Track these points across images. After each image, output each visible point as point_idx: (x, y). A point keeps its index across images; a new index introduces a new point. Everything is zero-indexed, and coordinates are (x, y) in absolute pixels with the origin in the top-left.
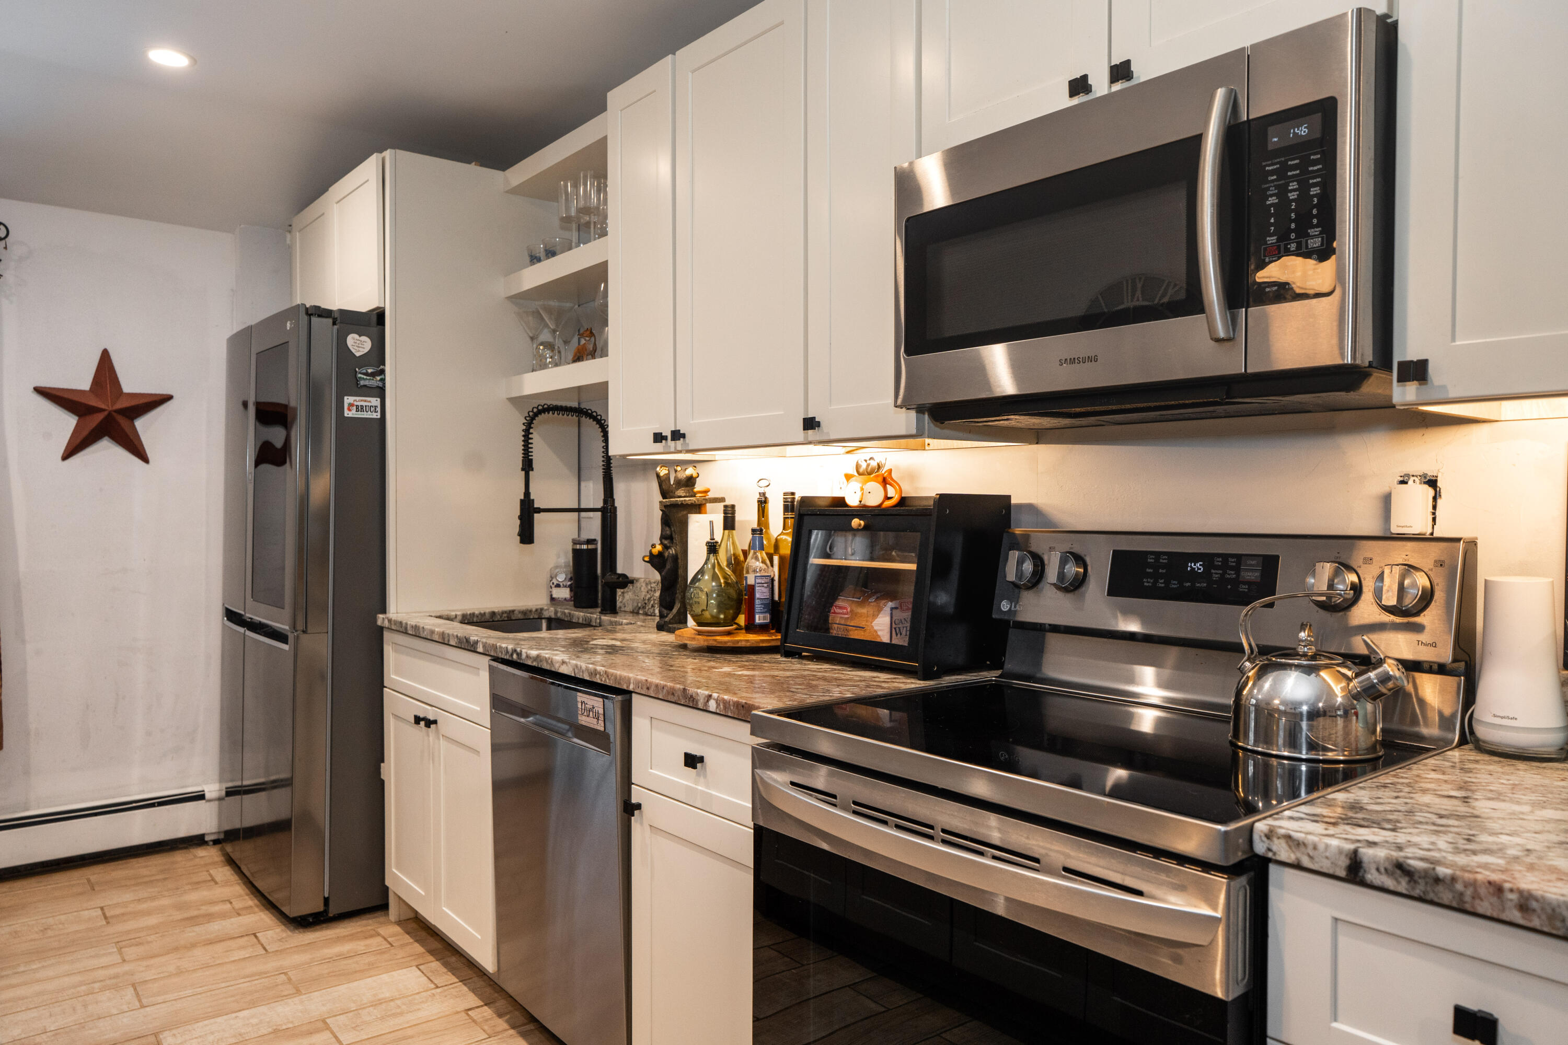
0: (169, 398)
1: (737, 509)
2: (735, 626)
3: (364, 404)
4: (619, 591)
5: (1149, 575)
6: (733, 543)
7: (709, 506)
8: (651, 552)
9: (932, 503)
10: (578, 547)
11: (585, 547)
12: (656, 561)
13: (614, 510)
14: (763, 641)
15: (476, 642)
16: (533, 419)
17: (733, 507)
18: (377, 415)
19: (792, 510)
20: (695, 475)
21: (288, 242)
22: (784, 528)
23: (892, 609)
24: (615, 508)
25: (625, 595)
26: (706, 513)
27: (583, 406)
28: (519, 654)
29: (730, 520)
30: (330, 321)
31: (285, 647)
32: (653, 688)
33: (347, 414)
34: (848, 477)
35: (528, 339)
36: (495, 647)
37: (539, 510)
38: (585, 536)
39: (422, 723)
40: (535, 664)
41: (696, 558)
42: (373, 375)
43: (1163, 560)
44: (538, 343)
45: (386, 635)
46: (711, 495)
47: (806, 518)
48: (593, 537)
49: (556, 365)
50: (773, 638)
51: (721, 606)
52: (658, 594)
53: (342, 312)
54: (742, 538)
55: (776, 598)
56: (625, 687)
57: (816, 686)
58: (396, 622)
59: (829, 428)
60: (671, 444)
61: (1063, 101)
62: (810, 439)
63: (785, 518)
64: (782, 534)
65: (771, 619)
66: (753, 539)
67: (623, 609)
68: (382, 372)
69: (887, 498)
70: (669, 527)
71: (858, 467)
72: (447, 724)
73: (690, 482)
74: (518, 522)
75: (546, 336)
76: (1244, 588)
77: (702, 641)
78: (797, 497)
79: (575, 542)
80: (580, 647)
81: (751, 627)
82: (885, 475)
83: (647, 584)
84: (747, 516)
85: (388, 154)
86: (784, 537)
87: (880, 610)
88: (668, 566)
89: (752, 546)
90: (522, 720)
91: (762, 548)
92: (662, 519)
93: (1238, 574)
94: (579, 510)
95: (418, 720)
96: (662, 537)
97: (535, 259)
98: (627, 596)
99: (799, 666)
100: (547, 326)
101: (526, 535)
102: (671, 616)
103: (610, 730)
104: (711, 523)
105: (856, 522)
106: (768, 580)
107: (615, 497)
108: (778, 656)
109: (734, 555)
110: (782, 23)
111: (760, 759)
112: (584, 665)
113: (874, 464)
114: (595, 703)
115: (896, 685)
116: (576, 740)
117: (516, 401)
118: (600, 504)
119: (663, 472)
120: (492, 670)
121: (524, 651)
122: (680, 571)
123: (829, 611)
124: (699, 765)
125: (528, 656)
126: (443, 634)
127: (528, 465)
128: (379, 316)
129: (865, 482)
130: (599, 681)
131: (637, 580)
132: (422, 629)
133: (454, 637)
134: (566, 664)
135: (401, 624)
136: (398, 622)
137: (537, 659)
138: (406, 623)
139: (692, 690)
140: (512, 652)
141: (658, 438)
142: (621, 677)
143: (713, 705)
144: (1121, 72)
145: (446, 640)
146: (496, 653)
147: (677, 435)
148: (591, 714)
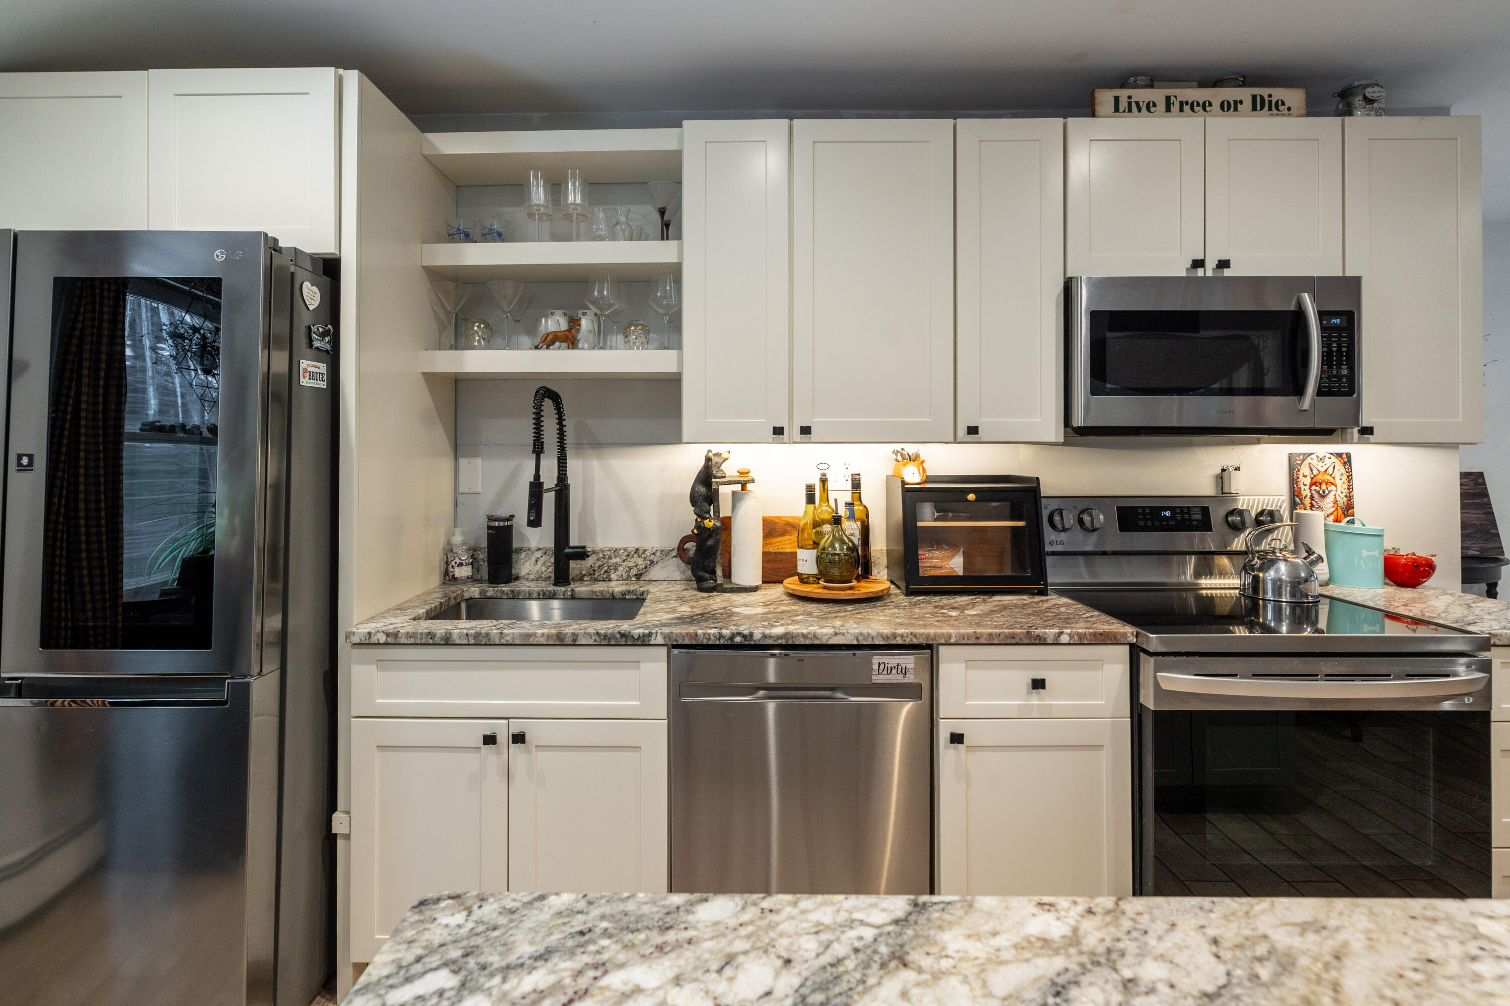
3: (315, 370)
5: (1141, 519)
10: (496, 524)
18: (326, 385)
28: (747, 637)
33: (303, 382)
42: (323, 335)
43: (1147, 511)
47: (909, 494)
53: (296, 252)
56: (931, 641)
61: (1181, 271)
68: (330, 333)
76: (1195, 523)
79: (493, 519)
93: (1190, 515)
95: (492, 740)
102: (720, 579)
103: (922, 680)
112: (872, 633)
114: (903, 661)
132: (498, 635)
133: (590, 635)
134: (843, 634)
135: (431, 635)
136: (421, 634)
137: (785, 635)
138: (446, 633)
139: (1040, 631)
140: (733, 636)
141: (778, 431)
142: (935, 634)
143: (1065, 639)
144: (1224, 264)
145: (569, 640)
146: (696, 640)
147: (806, 430)
148: (894, 671)
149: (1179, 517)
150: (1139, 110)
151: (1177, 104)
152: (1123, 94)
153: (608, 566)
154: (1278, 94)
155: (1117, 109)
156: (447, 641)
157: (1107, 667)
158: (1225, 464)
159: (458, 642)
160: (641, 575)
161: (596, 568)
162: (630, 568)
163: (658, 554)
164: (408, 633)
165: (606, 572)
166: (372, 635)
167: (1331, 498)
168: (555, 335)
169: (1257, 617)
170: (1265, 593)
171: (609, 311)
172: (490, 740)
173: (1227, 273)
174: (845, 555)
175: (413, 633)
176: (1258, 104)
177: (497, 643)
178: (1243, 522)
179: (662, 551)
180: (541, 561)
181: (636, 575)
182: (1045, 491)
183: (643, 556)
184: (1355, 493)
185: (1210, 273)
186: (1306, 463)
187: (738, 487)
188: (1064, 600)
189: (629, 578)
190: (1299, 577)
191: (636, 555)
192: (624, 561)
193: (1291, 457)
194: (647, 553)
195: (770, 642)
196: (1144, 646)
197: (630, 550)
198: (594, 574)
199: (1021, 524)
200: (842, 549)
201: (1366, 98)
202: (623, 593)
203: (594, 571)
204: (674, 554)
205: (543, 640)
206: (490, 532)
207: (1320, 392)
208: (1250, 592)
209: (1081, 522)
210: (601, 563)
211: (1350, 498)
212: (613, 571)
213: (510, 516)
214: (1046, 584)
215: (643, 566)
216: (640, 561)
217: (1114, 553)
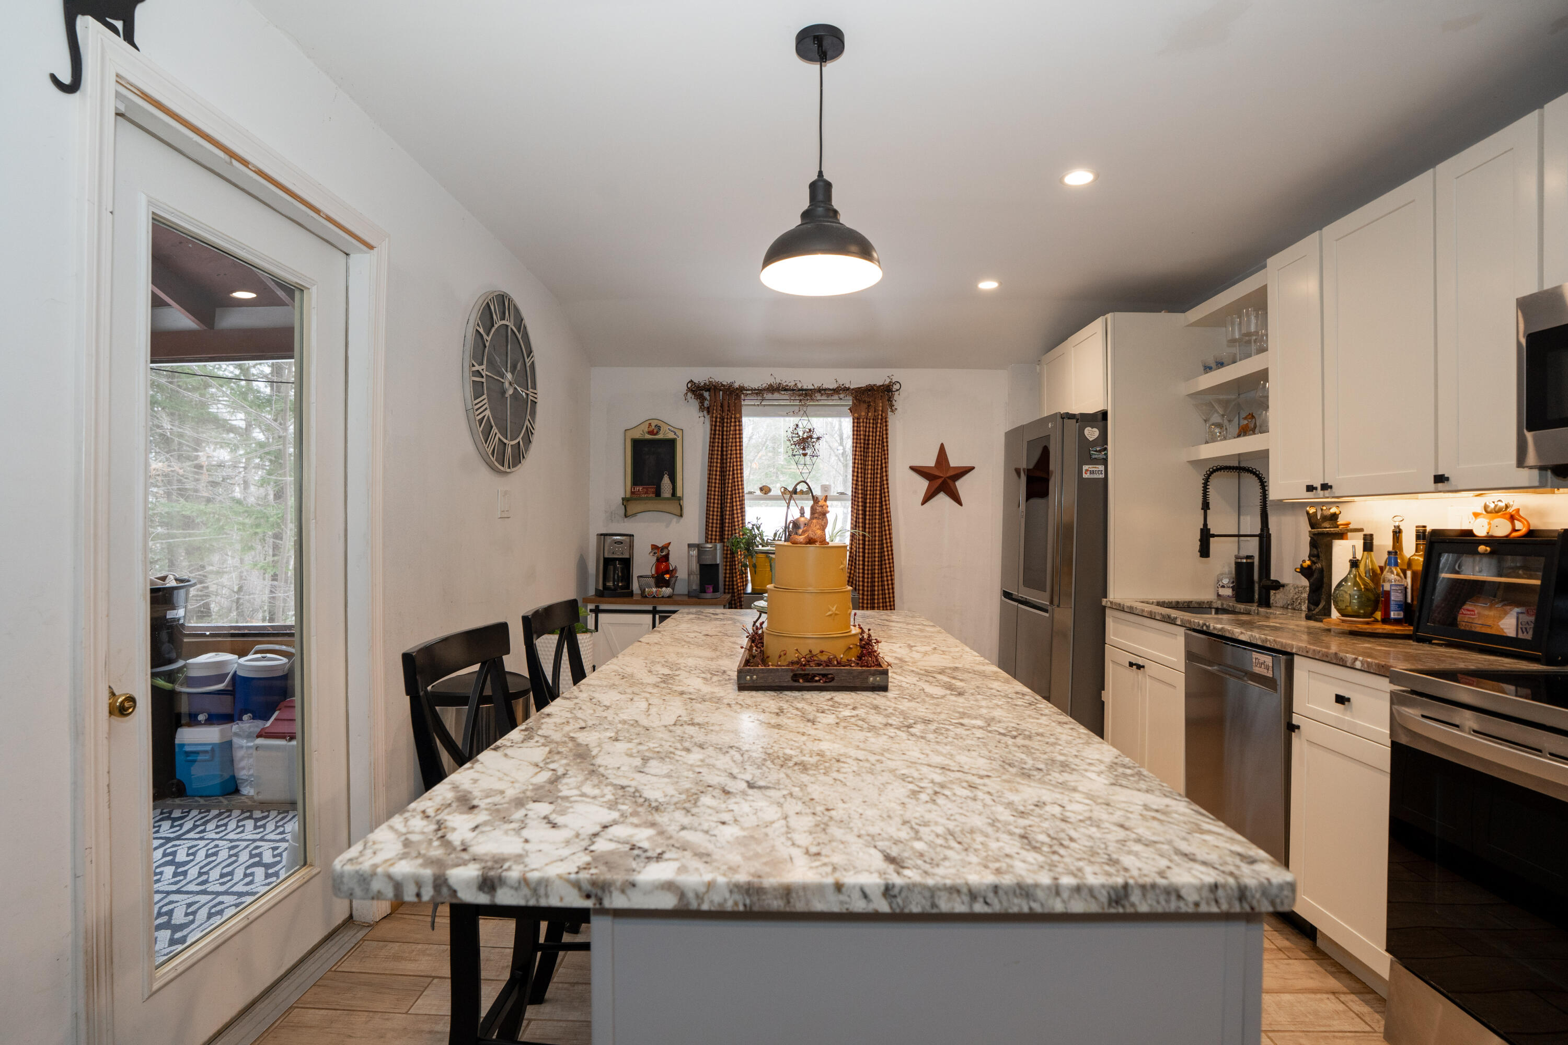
0: (972, 468)
1: (1374, 537)
2: (1372, 619)
3: (1094, 469)
4: (1272, 592)
6: (1372, 561)
7: (1349, 534)
8: (1301, 565)
9: (1556, 535)
10: (1239, 560)
11: (1244, 561)
12: (1305, 572)
13: (1269, 536)
14: (1397, 630)
15: (1176, 618)
16: (1209, 475)
17: (1371, 535)
18: (1102, 476)
19: (1424, 538)
20: (1338, 512)
21: (1038, 371)
22: (1417, 551)
23: (1518, 613)
24: (1270, 535)
25: (1277, 595)
26: (1347, 539)
27: (1242, 465)
28: (1208, 627)
29: (1368, 545)
30: (1075, 421)
31: (1047, 615)
32: (1311, 652)
33: (1085, 476)
34: (1476, 515)
35: (1203, 422)
36: (1190, 622)
37: (1214, 536)
38: (1244, 553)
39: (1135, 667)
40: (1220, 633)
41: (1340, 569)
42: (1100, 451)
44: (1210, 423)
45: (1108, 611)
46: (1351, 526)
47: (1436, 545)
48: (1250, 554)
49: (1225, 439)
50: (1408, 629)
51: (1361, 605)
52: (1305, 595)
53: (1081, 414)
54: (1380, 557)
55: (1409, 600)
56: (1289, 650)
57: (1444, 660)
58: (1116, 604)
59: (1454, 482)
60: (1321, 493)
62: (1439, 489)
63: (1417, 544)
64: (1414, 555)
65: (1405, 616)
66: (1389, 559)
67: (1274, 605)
68: (1106, 449)
69: (1514, 530)
70: (1317, 548)
71: (1486, 507)
72: (1150, 668)
73: (1334, 517)
74: (1199, 543)
75: (1216, 418)
77: (1346, 627)
78: (1428, 529)
79: (1237, 557)
80: (1249, 625)
81: (1386, 620)
82: (1513, 513)
83: (1295, 588)
84: (1384, 542)
85: (1109, 316)
86: (1416, 558)
87: (1506, 613)
88: (1315, 576)
89: (1388, 563)
90: (1209, 668)
91: (1396, 564)
92: (1311, 543)
94: (1239, 536)
95: (1131, 664)
96: (1310, 556)
97: (1208, 369)
98: (1278, 596)
99: (1429, 648)
100: (1217, 411)
101: (1205, 551)
102: (1317, 610)
103: (1277, 677)
104: (1354, 547)
105: (1482, 548)
106: (1402, 588)
107: (1270, 526)
108: (1411, 642)
109: (1372, 569)
110: (1413, 201)
111: (1395, 699)
112: (1257, 636)
113: (1502, 504)
114: (1267, 659)
115: (1518, 666)
116: (1250, 682)
117: (1196, 463)
118: (1258, 532)
119: (1312, 510)
120: (1187, 636)
121: (1211, 625)
122: (1325, 580)
123: (1458, 612)
124: (1346, 703)
125: (1214, 628)
126: (1151, 612)
127: (1206, 506)
128: (1104, 414)
129: (1493, 518)
130: (1269, 646)
131: (1287, 585)
134: (1245, 634)
137: (1222, 629)
140: (1203, 625)
141: (1310, 488)
143: (1358, 665)
146: (1190, 625)
147: (1326, 487)
148: (1262, 666)
195: (1214, 632)
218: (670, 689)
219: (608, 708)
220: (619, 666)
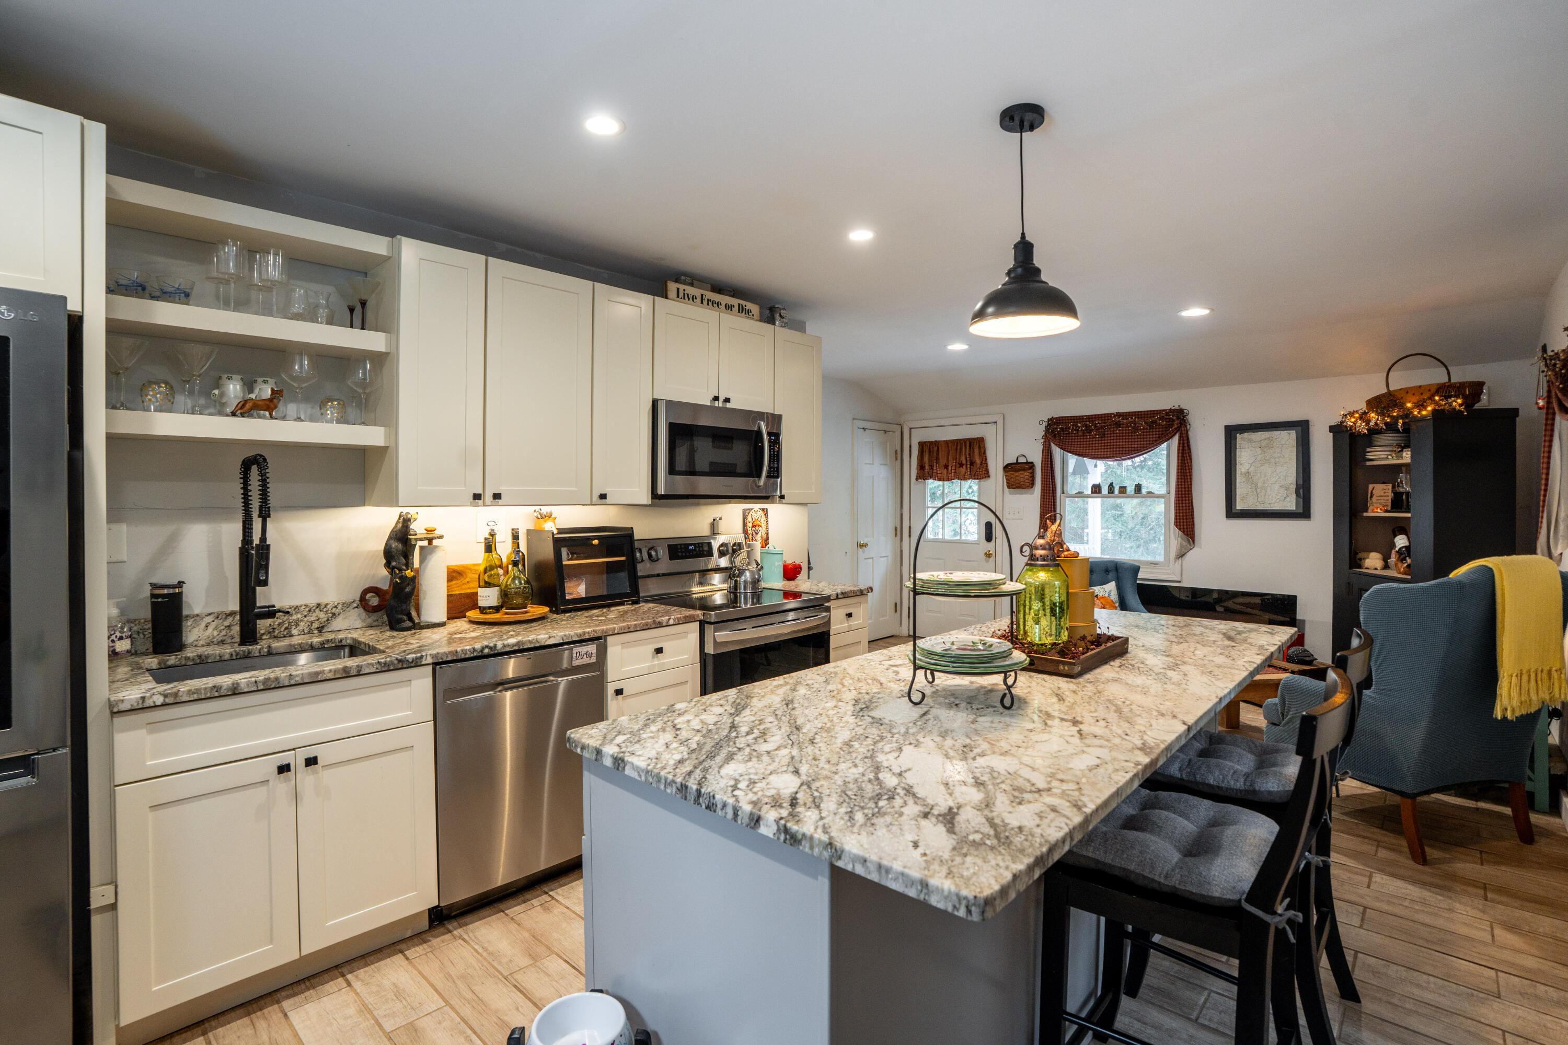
5: (679, 552)
28: (492, 648)
43: (683, 546)
56: (607, 634)
61: (708, 403)
76: (705, 552)
87: (579, 585)
93: (703, 548)
103: (600, 659)
132: (287, 678)
133: (372, 665)
134: (554, 637)
135: (216, 688)
136: (205, 689)
137: (518, 644)
138: (233, 684)
139: (659, 619)
140: (483, 648)
141: (477, 497)
142: (607, 629)
143: (671, 622)
144: (727, 400)
145: (354, 672)
146: (456, 656)
147: (497, 496)
148: (585, 656)
149: (697, 549)
150: (689, 299)
151: (706, 300)
152: (682, 287)
153: (289, 623)
154: (749, 305)
155: (678, 296)
156: (235, 691)
157: (689, 636)
158: (714, 516)
159: (246, 690)
160: (323, 627)
161: (275, 627)
162: (312, 623)
163: (340, 607)
164: (190, 691)
165: (286, 628)
166: (146, 699)
167: (759, 535)
168: (254, 404)
169: (737, 603)
170: (740, 589)
171: (306, 385)
172: (284, 769)
173: (728, 405)
174: (524, 587)
175: (196, 689)
176: (741, 309)
177: (287, 684)
178: (727, 550)
179: (344, 604)
180: (213, 625)
181: (318, 628)
182: (637, 536)
183: (325, 610)
184: (770, 532)
185: (721, 405)
186: (750, 515)
187: (425, 543)
188: (651, 605)
189: (310, 632)
190: (755, 578)
191: (317, 610)
192: (305, 616)
193: (744, 511)
194: (328, 606)
195: (508, 649)
196: (708, 620)
197: (311, 606)
198: (274, 632)
199: (623, 558)
200: (521, 583)
201: (780, 315)
202: (322, 643)
203: (274, 629)
204: (355, 605)
205: (330, 676)
206: (153, 600)
207: (768, 476)
208: (733, 590)
209: (650, 556)
210: (281, 621)
211: (767, 533)
212: (294, 627)
213: (179, 582)
214: (639, 597)
215: (325, 619)
216: (322, 616)
217: (664, 575)
218: (1175, 660)
219: (1221, 654)
220: (1215, 685)
